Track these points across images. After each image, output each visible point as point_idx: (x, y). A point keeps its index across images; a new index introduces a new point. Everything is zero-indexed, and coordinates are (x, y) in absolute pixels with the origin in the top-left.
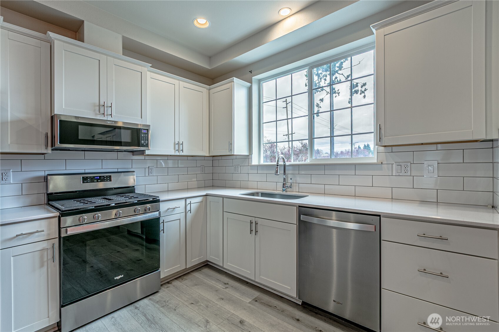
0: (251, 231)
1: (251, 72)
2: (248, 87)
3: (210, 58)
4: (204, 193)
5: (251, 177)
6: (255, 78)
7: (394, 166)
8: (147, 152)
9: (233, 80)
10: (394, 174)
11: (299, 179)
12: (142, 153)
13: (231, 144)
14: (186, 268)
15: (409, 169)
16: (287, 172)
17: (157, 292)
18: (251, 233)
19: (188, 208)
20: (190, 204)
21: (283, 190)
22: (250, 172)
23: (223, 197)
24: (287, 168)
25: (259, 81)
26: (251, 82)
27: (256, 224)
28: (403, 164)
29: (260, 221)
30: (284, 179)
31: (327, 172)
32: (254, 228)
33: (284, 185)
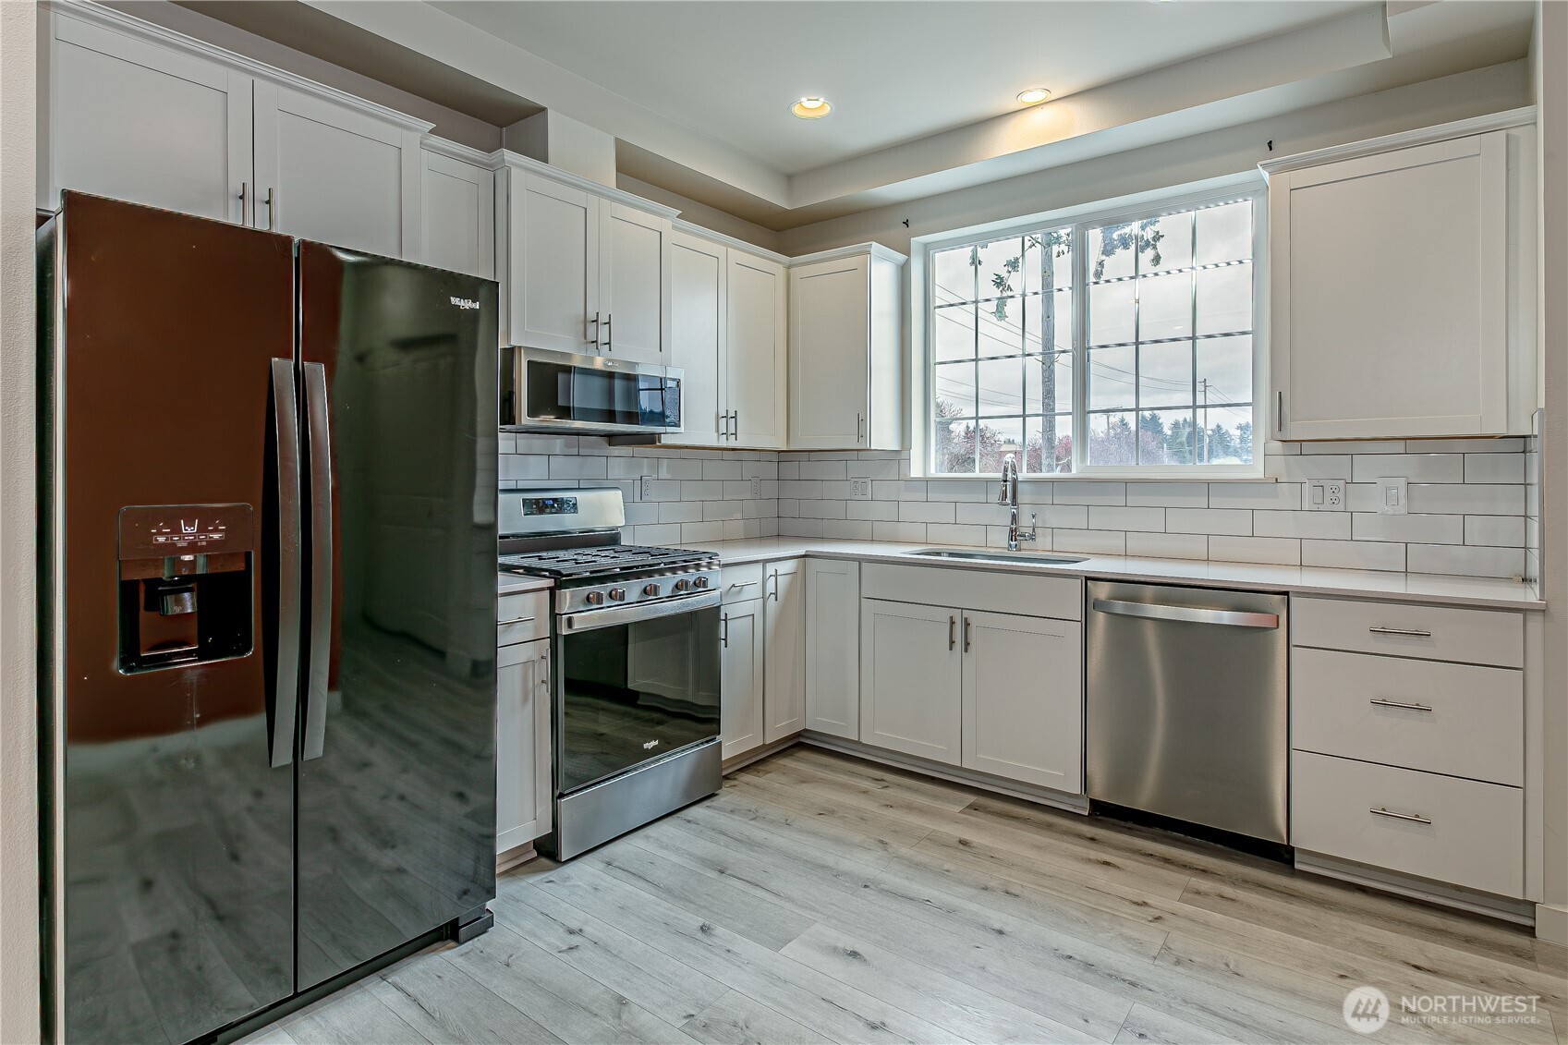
0: (952, 642)
1: (906, 223)
2: (898, 265)
3: (790, 178)
4: (801, 550)
5: (906, 511)
6: (917, 241)
7: (1306, 487)
8: (665, 440)
9: (869, 249)
10: (1306, 507)
11: (1052, 517)
12: (651, 440)
13: (862, 422)
14: (764, 745)
15: (1341, 495)
16: (1020, 499)
17: (713, 795)
18: (951, 649)
19: (770, 587)
20: (776, 576)
21: (1010, 547)
22: (904, 496)
23: (860, 560)
24: (1020, 487)
25: (927, 250)
26: (907, 252)
27: (967, 624)
28: (1327, 484)
29: (975, 618)
30: (1014, 517)
31: (1132, 500)
32: (961, 635)
33: (1013, 534)
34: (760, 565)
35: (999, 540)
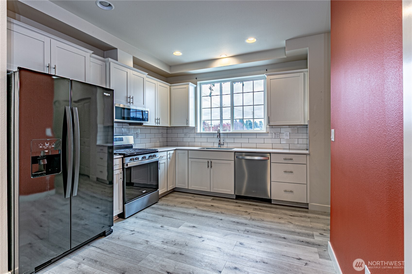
0: (208, 166)
1: (196, 78)
2: (194, 87)
3: (170, 67)
4: (175, 148)
6: (198, 82)
7: (273, 134)
8: (144, 124)
9: (189, 84)
10: (273, 138)
11: (227, 140)
12: (141, 124)
13: (187, 121)
14: (167, 191)
15: (279, 135)
16: (221, 137)
17: (157, 202)
18: (208, 168)
19: (169, 156)
20: (170, 154)
21: (219, 146)
22: (196, 136)
23: (188, 150)
24: (221, 134)
25: (200, 84)
26: (196, 84)
27: (211, 162)
28: (276, 133)
29: (213, 161)
30: (219, 140)
31: (242, 137)
32: (210, 165)
33: (220, 144)
34: (166, 152)
35: (216, 146)
